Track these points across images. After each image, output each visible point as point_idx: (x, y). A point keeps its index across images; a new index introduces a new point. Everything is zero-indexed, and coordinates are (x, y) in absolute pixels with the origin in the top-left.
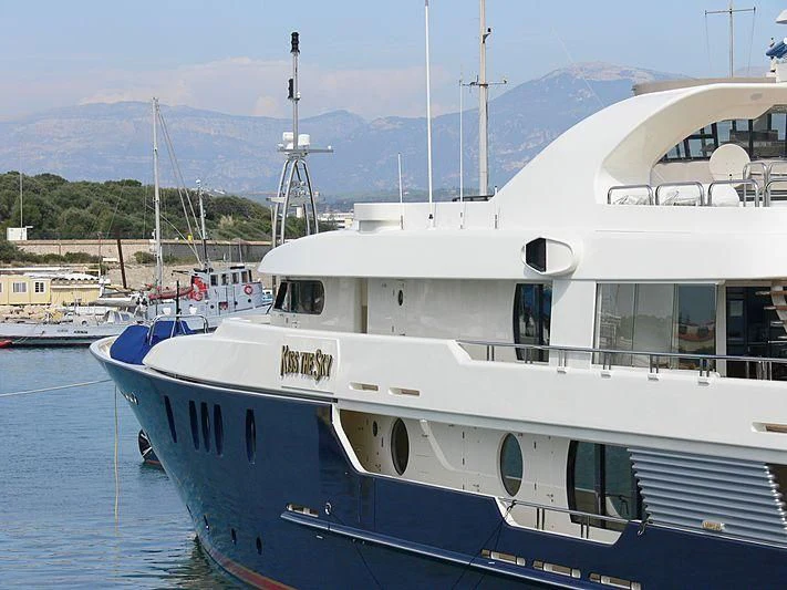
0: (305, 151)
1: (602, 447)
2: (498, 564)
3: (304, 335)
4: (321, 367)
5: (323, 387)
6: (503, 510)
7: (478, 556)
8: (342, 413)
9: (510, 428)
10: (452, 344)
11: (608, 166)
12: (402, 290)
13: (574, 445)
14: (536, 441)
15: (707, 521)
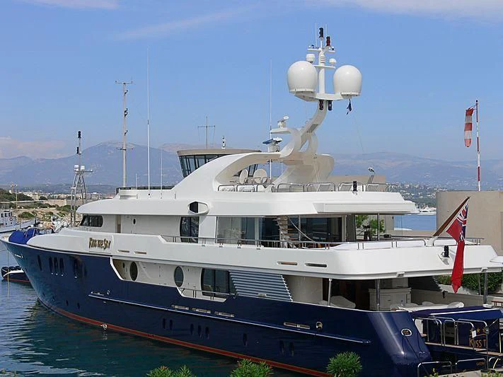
0: (83, 171)
1: (214, 271)
2: (178, 309)
3: (97, 234)
4: (106, 245)
5: (107, 251)
6: (180, 292)
7: (170, 307)
8: (113, 260)
9: (179, 264)
10: (160, 237)
11: (217, 179)
12: (135, 219)
13: (204, 269)
14: (189, 268)
15: (259, 294)
